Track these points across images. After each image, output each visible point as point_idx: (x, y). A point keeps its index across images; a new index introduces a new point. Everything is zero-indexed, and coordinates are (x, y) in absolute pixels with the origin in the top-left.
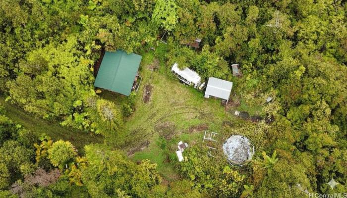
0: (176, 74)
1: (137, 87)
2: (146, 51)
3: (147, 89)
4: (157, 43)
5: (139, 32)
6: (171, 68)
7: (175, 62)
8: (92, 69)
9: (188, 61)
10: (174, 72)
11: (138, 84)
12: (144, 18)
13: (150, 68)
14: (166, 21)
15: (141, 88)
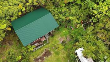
0: (78, 57)
1: (39, 46)
2: (66, 27)
3: (46, 53)
4: (78, 25)
5: (70, 11)
6: (76, 49)
7: (83, 46)
8: (20, 14)
9: (96, 53)
10: (76, 54)
11: (42, 45)
12: (80, 5)
13: (60, 39)
14: (98, 6)
15: (42, 49)
